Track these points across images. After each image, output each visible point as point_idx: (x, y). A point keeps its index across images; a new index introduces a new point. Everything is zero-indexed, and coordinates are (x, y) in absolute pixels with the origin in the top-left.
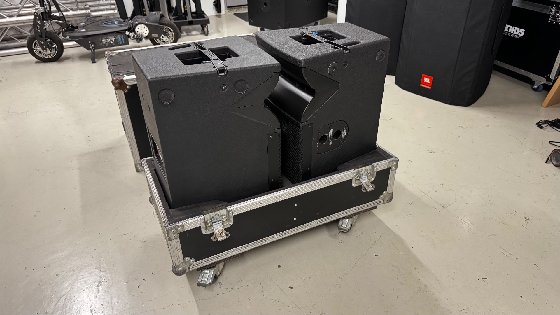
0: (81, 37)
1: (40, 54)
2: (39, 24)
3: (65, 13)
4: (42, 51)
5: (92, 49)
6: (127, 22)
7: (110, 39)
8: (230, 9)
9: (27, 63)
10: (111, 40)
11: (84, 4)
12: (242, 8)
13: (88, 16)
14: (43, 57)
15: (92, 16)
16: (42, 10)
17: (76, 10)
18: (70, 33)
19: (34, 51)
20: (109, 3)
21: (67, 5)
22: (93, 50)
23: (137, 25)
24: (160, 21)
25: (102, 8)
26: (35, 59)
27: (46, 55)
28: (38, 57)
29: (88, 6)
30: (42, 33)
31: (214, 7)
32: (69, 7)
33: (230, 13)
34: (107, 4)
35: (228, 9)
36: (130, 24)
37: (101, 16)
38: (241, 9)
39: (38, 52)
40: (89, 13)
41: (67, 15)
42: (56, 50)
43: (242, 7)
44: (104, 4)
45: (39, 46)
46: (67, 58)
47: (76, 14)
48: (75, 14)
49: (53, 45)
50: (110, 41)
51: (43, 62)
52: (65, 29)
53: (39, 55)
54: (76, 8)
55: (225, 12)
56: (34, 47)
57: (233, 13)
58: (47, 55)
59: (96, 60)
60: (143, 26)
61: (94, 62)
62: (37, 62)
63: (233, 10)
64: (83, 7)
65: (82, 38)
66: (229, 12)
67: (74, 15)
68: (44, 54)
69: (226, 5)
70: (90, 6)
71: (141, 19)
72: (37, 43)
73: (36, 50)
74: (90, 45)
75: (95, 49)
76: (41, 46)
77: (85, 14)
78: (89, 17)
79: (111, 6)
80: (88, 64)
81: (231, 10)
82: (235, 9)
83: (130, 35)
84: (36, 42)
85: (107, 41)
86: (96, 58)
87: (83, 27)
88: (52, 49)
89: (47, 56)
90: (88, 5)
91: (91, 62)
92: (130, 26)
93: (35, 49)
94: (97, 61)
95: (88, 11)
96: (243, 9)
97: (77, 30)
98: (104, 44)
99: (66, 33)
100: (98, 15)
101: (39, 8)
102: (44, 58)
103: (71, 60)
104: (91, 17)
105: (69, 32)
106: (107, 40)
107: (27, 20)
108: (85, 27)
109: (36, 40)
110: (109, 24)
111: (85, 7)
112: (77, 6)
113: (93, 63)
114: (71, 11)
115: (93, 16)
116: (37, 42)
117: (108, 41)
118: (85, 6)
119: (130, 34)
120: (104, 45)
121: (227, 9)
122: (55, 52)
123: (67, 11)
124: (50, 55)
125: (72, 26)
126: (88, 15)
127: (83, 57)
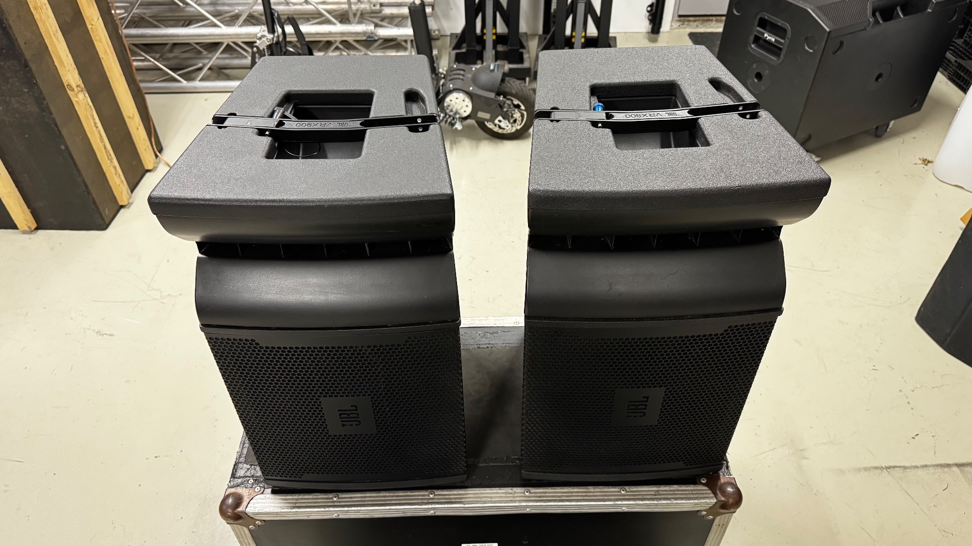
8: (684, 21)
12: (712, 21)
16: (268, 41)
23: (450, 92)
31: (648, 14)
33: (682, 30)
35: (680, 21)
37: (396, 39)
38: (709, 23)
43: (714, 18)
55: (671, 26)
57: (689, 30)
60: (461, 96)
63: (691, 23)
64: (368, 8)
66: (679, 26)
69: (676, 11)
71: (463, 75)
81: (686, 23)
82: (695, 21)
90: (379, 3)
95: (371, 28)
96: (714, 23)
100: (390, 36)
101: (265, 36)
111: (373, 8)
114: (338, 25)
121: (677, 21)
123: (330, 23)
126: (369, 35)
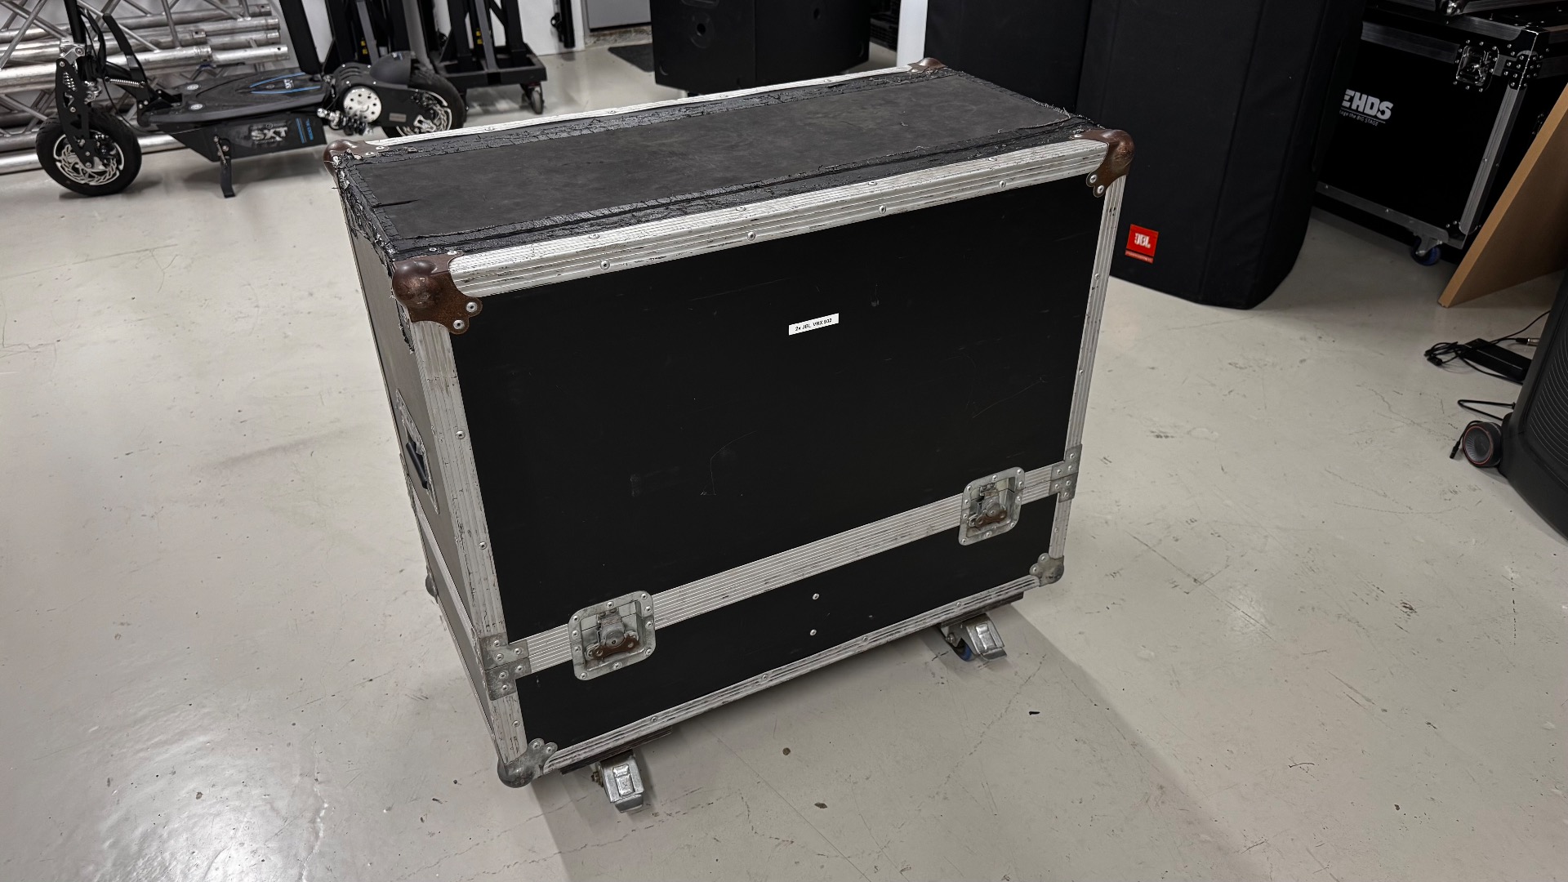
0: (192, 125)
1: (75, 174)
2: (71, 92)
3: (141, 57)
4: (80, 166)
5: (223, 157)
6: (319, 81)
7: (272, 131)
8: (598, 36)
9: (36, 198)
10: (275, 133)
11: (192, 27)
12: (630, 31)
13: (205, 63)
14: (83, 182)
15: (215, 62)
16: (79, 52)
17: (171, 47)
18: (159, 114)
19: (59, 164)
20: (263, 26)
21: (143, 32)
22: (225, 162)
23: (348, 89)
24: (411, 77)
25: (242, 38)
26: (61, 189)
27: (90, 176)
28: (68, 182)
29: (203, 35)
30: (79, 116)
31: (554, 30)
32: (150, 39)
33: (599, 47)
34: (256, 27)
35: (593, 36)
36: (330, 88)
37: (243, 64)
38: (628, 35)
39: (70, 170)
40: (210, 56)
41: (148, 62)
42: (119, 162)
43: (632, 29)
44: (247, 28)
45: (72, 151)
46: (151, 183)
47: (172, 57)
48: (168, 58)
49: (112, 150)
50: (274, 135)
51: (82, 195)
52: (146, 103)
53: (72, 176)
54: (169, 39)
55: (586, 43)
56: (59, 154)
57: (607, 46)
58: (96, 176)
59: (234, 187)
60: (364, 91)
61: (229, 193)
62: (64, 197)
63: (608, 38)
64: (188, 37)
65: (196, 127)
66: (595, 42)
67: (165, 61)
68: (84, 174)
69: (586, 27)
70: (208, 34)
71: (359, 72)
72: (66, 144)
73: (63, 162)
74: (218, 146)
75: (231, 158)
76: (79, 151)
77: (198, 57)
78: (209, 65)
79: (267, 34)
80: (211, 200)
81: (602, 38)
82: (611, 34)
83: (330, 118)
84: (64, 138)
85: (265, 135)
86: (235, 183)
87: (197, 96)
88: (108, 160)
89: (96, 179)
90: (203, 30)
91: (221, 193)
92: (328, 93)
93: (60, 161)
94: (239, 192)
95: (207, 50)
96: (634, 34)
97: (179, 104)
98: (257, 143)
99: (147, 113)
100: (234, 60)
101: (72, 47)
102: (85, 184)
103: (161, 187)
104: (215, 66)
105: (156, 112)
106: (266, 131)
107: (31, 77)
108: (200, 97)
109: (64, 136)
110: (268, 87)
111: (196, 36)
112: (174, 33)
113: (226, 196)
114: (158, 51)
115: (218, 62)
116: (66, 140)
117: (268, 136)
118: (194, 34)
119: (328, 114)
120: (256, 147)
121: (591, 36)
122: (117, 168)
123: (146, 50)
124: (103, 178)
125: (164, 95)
126: (205, 60)
127: (194, 180)
